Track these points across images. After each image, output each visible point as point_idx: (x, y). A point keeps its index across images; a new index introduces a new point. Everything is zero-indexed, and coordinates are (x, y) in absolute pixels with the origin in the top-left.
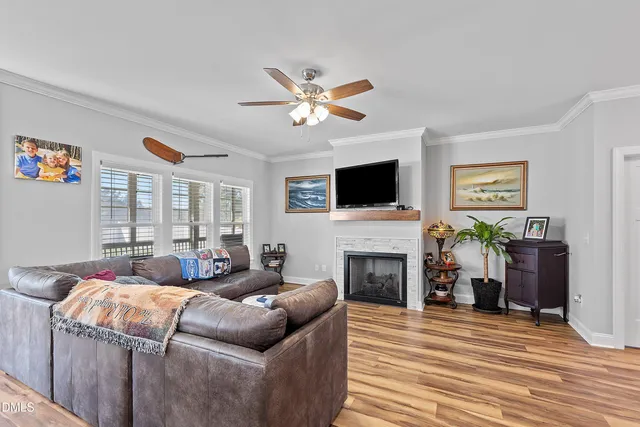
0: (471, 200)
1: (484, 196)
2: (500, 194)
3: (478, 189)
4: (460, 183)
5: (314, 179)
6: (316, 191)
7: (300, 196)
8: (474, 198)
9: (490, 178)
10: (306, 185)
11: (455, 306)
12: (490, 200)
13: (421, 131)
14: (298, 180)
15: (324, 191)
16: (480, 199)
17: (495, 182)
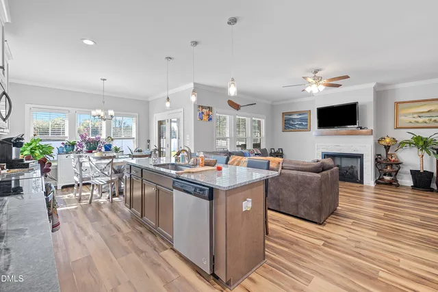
0: (411, 122)
1: (421, 120)
2: (433, 119)
3: (415, 116)
4: (402, 112)
5: (300, 113)
6: (301, 120)
7: (291, 122)
8: (413, 122)
9: (425, 109)
10: (295, 116)
11: (398, 186)
12: (426, 122)
13: (373, 85)
14: (291, 114)
15: (307, 119)
16: (417, 122)
17: (429, 111)
